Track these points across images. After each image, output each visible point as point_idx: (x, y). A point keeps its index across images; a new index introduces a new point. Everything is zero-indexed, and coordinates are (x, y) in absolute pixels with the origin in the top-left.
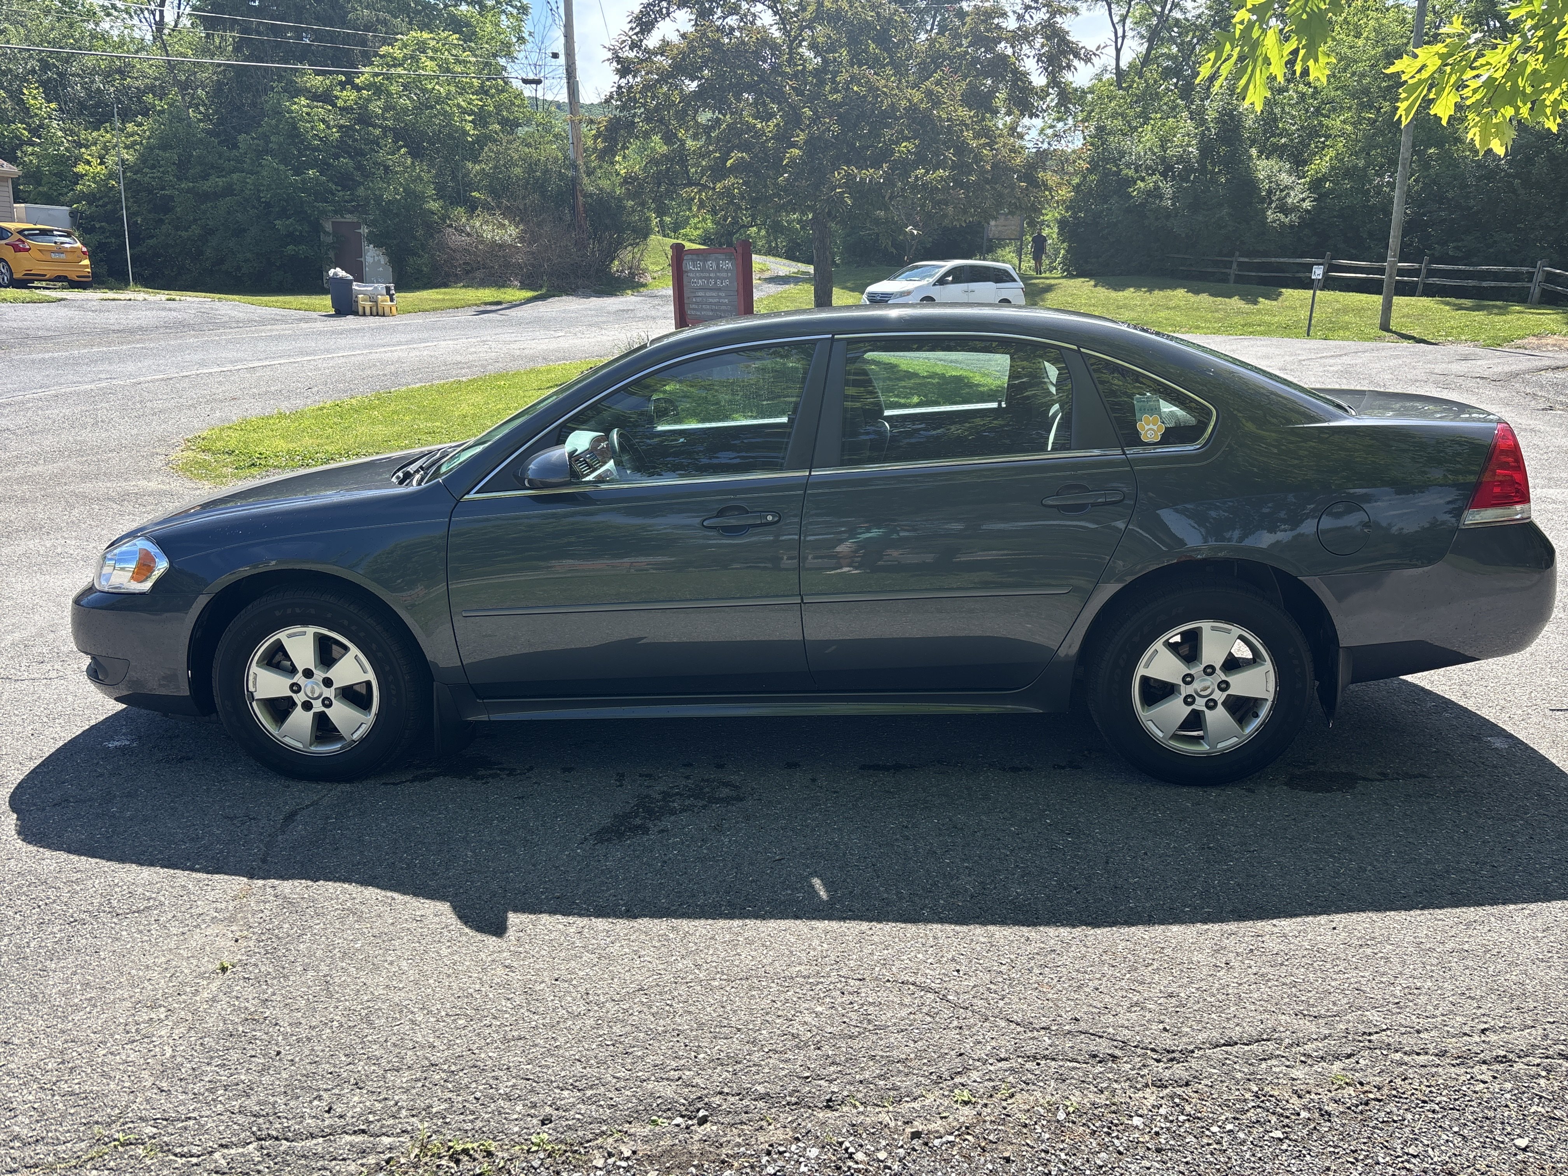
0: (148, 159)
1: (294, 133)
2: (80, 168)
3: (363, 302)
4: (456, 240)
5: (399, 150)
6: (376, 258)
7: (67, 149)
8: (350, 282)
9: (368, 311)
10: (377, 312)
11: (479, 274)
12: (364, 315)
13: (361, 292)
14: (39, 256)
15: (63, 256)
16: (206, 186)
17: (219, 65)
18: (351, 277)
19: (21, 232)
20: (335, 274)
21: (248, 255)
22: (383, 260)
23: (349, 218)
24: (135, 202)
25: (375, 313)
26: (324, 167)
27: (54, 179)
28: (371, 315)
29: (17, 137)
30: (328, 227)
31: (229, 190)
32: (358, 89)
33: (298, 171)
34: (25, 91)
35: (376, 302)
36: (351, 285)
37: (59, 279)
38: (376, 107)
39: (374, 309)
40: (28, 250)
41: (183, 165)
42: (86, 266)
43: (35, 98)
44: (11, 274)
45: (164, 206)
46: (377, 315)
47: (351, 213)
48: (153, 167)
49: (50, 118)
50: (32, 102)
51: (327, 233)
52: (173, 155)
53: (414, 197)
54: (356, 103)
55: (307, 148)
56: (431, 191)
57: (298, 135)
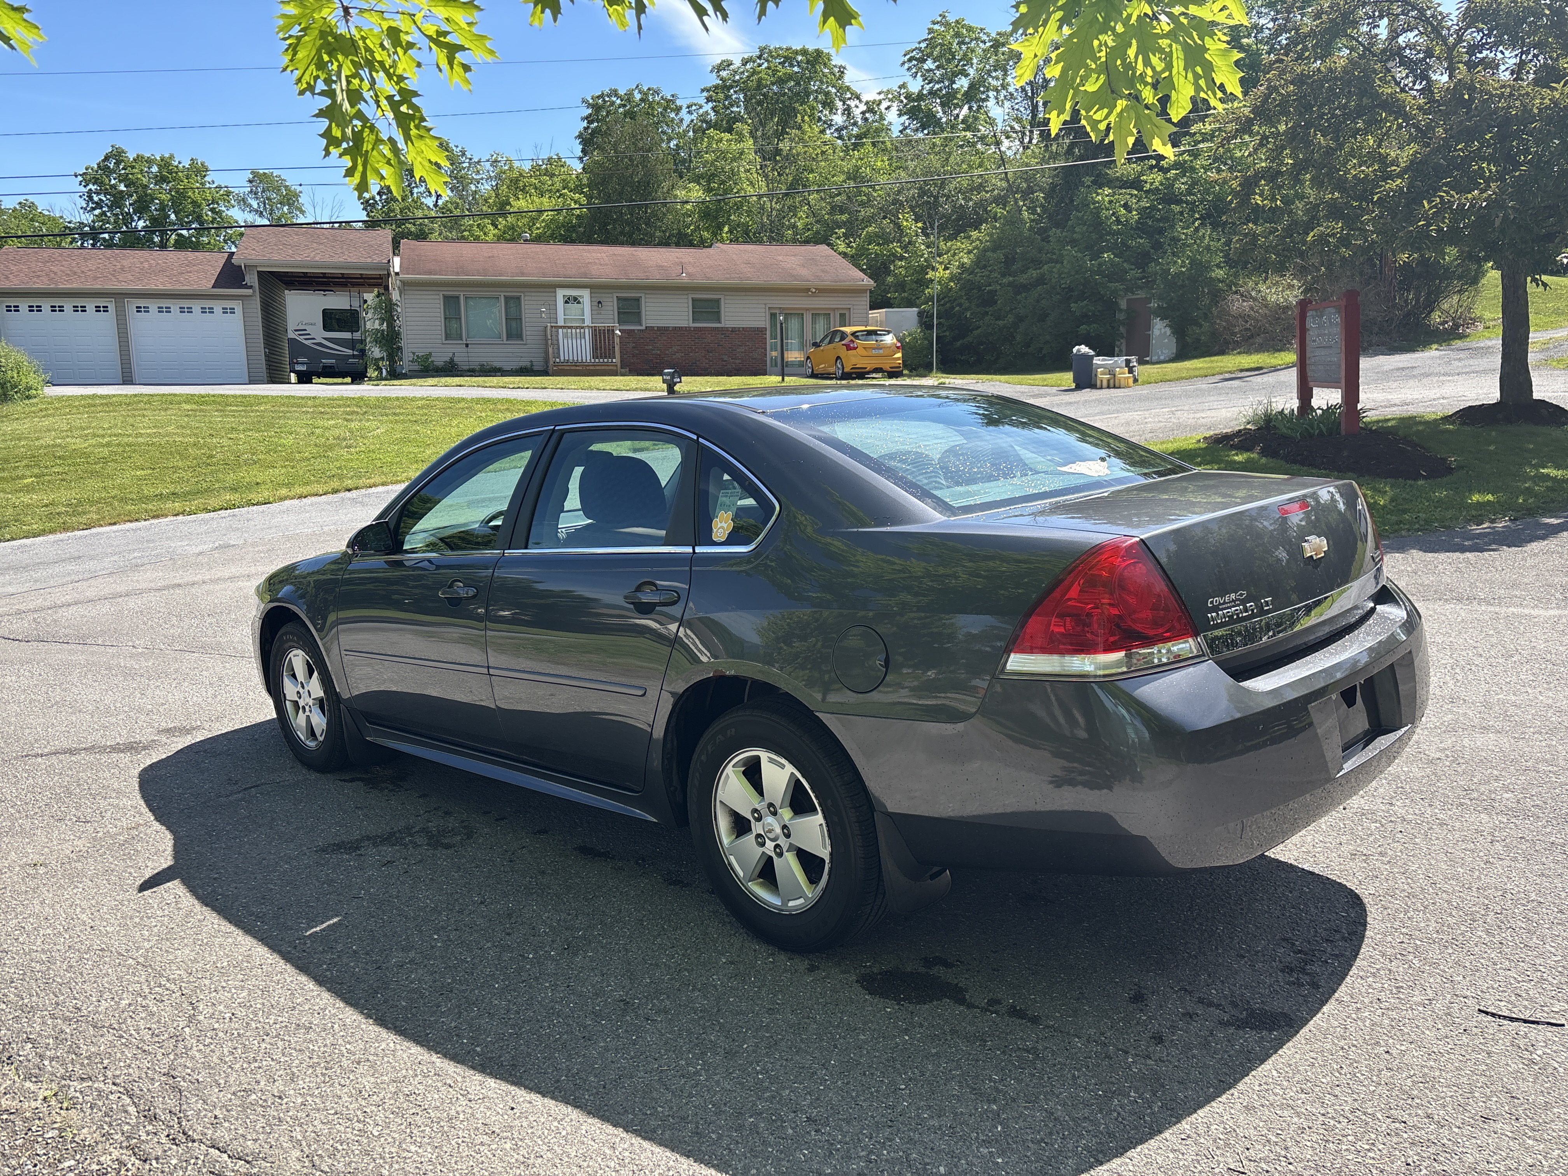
0: (981, 262)
1: (1097, 223)
2: (930, 275)
3: (1102, 376)
4: (1237, 305)
5: (1193, 223)
6: (1163, 331)
7: (926, 260)
8: (1092, 357)
9: (1105, 384)
10: (1113, 384)
11: (1259, 340)
12: (1101, 388)
13: (1100, 366)
14: (865, 353)
15: (881, 351)
16: (1023, 279)
17: (1056, 168)
18: (1092, 353)
19: (854, 334)
20: (1079, 351)
21: (1048, 337)
22: (1168, 331)
23: (1141, 294)
24: (967, 299)
25: (1112, 385)
26: (1121, 250)
27: (914, 286)
28: (1109, 387)
29: (893, 254)
30: (1123, 304)
31: (1041, 281)
32: (1165, 170)
33: (1096, 256)
34: (900, 216)
35: (1114, 375)
36: (1092, 359)
37: (877, 370)
38: (1181, 186)
39: (1112, 382)
40: (855, 348)
41: (1009, 261)
42: (898, 359)
43: (907, 221)
44: (843, 368)
45: (989, 300)
46: (1114, 387)
47: (1141, 288)
48: (985, 267)
49: (917, 235)
50: (905, 223)
51: (1121, 310)
52: (1000, 255)
53: (1199, 268)
54: (1161, 184)
55: (1109, 233)
56: (1219, 259)
57: (1101, 224)
